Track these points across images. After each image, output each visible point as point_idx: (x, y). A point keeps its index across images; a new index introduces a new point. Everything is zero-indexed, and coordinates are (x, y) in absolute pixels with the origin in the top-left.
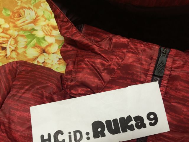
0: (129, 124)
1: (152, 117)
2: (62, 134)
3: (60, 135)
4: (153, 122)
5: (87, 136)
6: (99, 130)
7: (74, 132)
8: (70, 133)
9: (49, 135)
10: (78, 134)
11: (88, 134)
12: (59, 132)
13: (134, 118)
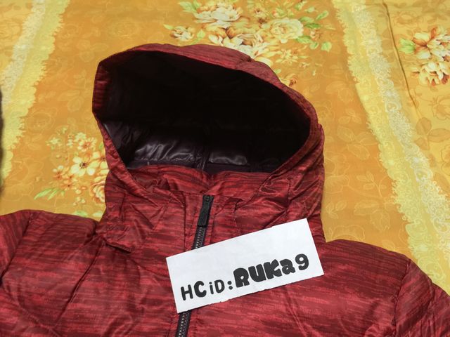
0: (275, 270)
1: (301, 259)
2: (202, 284)
3: (200, 286)
4: (303, 265)
5: (229, 286)
6: (242, 278)
7: (215, 282)
8: (210, 283)
9: (189, 286)
10: (219, 284)
11: (230, 283)
13: (281, 262)
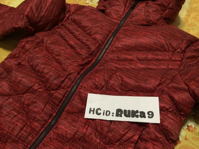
0: (136, 114)
2: (101, 110)
3: (99, 110)
6: (120, 113)
7: (107, 111)
8: (104, 111)
9: (94, 109)
11: (113, 113)
12: (99, 109)
13: (140, 112)
